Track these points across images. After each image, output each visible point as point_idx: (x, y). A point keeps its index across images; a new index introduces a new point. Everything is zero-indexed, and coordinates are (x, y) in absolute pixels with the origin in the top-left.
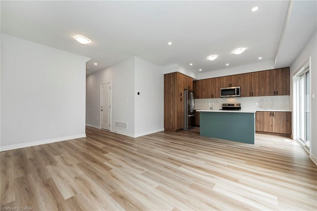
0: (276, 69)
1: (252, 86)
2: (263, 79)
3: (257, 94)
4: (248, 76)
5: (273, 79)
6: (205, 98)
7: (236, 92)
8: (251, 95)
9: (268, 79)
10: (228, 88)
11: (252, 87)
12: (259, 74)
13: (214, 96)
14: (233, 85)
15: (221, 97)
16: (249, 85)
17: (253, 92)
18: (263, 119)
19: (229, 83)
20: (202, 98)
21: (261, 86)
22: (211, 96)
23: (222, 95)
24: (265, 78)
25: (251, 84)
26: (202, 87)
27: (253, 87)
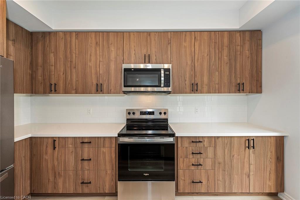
0: (240, 31)
1: (196, 65)
2: (217, 51)
3: (205, 89)
4: (188, 39)
5: (235, 52)
6: (76, 93)
7: (163, 79)
8: (195, 89)
9: (225, 52)
10: (142, 66)
11: (196, 68)
12: (210, 38)
13: (105, 87)
14: (153, 58)
15: (125, 93)
16: (189, 62)
17: (198, 80)
18: (231, 157)
19: (144, 52)
20: (66, 92)
21: (214, 67)
22: (94, 88)
23: (125, 86)
24: (220, 50)
25: (193, 61)
26: (66, 57)
27: (198, 69)
